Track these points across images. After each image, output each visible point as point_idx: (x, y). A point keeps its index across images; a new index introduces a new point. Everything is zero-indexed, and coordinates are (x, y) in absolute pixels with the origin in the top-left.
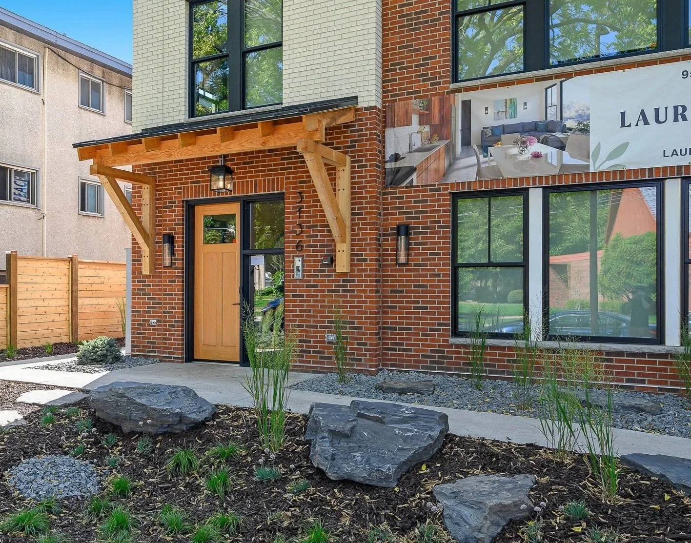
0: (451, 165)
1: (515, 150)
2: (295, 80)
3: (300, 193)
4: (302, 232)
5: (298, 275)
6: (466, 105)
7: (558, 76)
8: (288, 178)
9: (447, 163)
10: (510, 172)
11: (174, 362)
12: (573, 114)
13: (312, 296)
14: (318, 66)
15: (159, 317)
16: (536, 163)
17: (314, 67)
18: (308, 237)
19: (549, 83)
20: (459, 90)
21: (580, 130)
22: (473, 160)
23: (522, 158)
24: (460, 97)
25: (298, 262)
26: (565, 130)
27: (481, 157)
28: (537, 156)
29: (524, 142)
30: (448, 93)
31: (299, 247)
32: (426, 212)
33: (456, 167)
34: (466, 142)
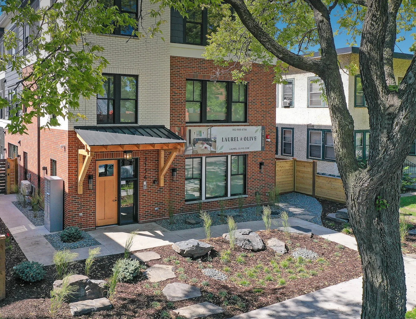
0: (186, 149)
1: (201, 146)
2: (144, 116)
3: (145, 158)
4: (146, 172)
5: (145, 188)
6: (190, 131)
7: (210, 126)
8: (141, 152)
9: (185, 148)
10: (200, 152)
11: (92, 230)
12: (213, 137)
13: (149, 195)
14: (152, 112)
15: (83, 212)
16: (205, 150)
17: (150, 112)
18: (148, 174)
19: (209, 127)
20: (188, 126)
21: (215, 141)
22: (191, 148)
23: (202, 148)
24: (188, 128)
25: (145, 183)
26: (212, 141)
27: (193, 147)
28: (206, 148)
29: (203, 144)
30: (185, 126)
31: (145, 177)
32: (179, 164)
33: (187, 150)
34: (190, 143)
